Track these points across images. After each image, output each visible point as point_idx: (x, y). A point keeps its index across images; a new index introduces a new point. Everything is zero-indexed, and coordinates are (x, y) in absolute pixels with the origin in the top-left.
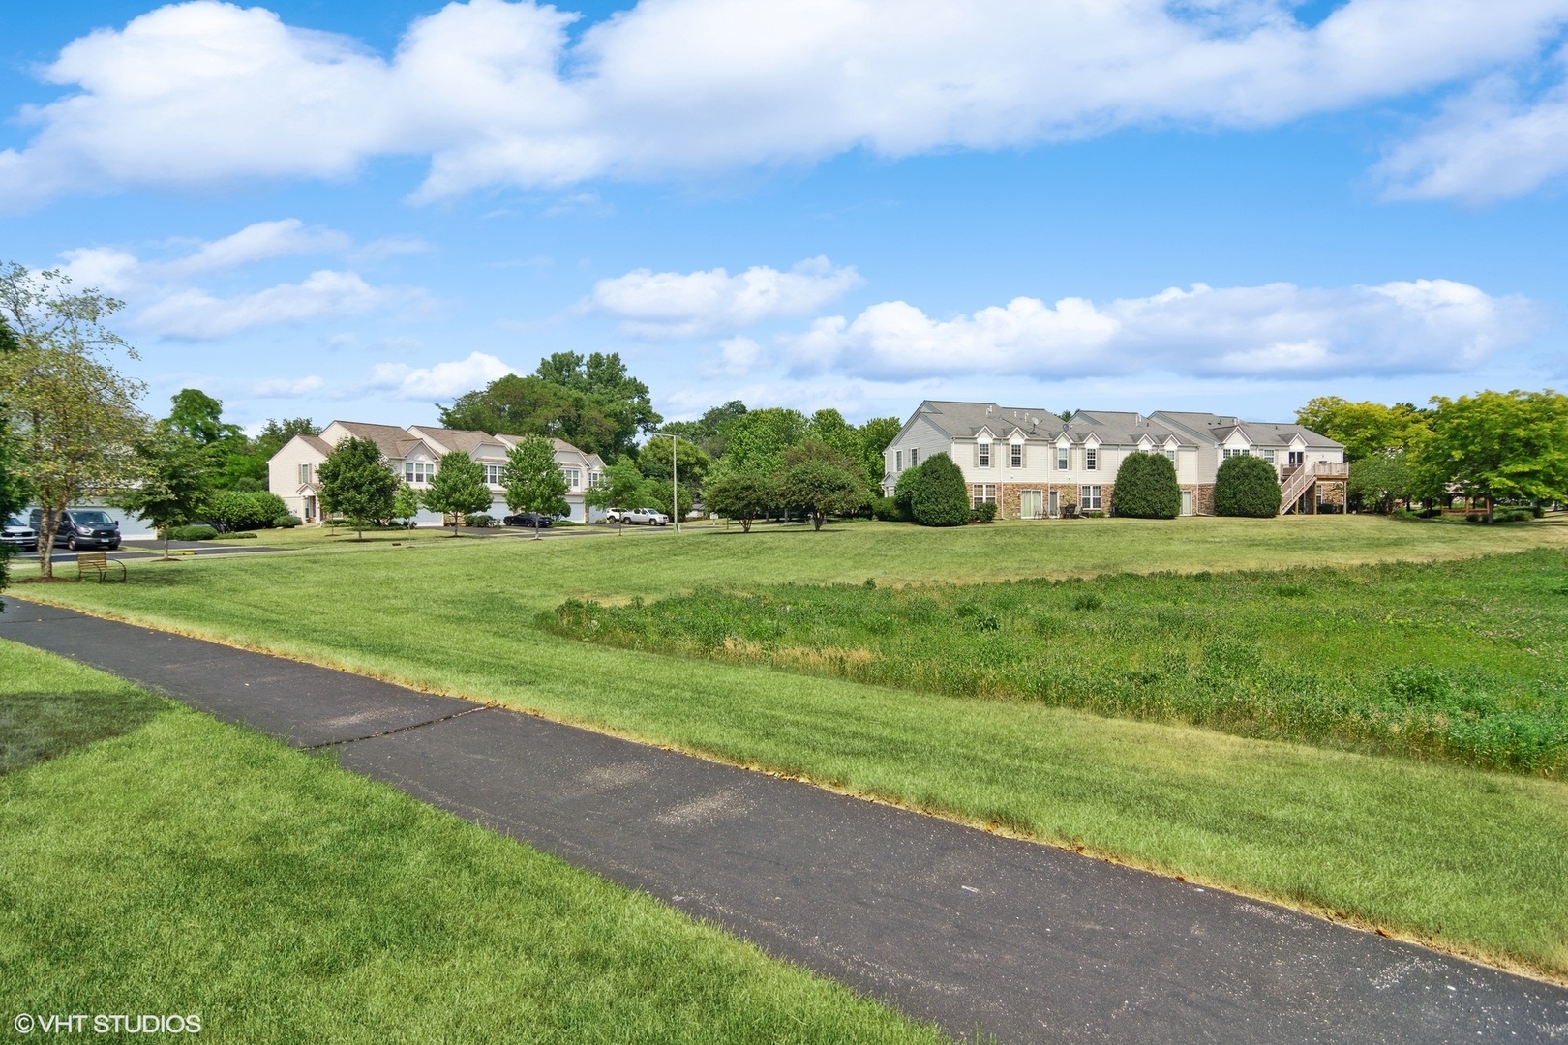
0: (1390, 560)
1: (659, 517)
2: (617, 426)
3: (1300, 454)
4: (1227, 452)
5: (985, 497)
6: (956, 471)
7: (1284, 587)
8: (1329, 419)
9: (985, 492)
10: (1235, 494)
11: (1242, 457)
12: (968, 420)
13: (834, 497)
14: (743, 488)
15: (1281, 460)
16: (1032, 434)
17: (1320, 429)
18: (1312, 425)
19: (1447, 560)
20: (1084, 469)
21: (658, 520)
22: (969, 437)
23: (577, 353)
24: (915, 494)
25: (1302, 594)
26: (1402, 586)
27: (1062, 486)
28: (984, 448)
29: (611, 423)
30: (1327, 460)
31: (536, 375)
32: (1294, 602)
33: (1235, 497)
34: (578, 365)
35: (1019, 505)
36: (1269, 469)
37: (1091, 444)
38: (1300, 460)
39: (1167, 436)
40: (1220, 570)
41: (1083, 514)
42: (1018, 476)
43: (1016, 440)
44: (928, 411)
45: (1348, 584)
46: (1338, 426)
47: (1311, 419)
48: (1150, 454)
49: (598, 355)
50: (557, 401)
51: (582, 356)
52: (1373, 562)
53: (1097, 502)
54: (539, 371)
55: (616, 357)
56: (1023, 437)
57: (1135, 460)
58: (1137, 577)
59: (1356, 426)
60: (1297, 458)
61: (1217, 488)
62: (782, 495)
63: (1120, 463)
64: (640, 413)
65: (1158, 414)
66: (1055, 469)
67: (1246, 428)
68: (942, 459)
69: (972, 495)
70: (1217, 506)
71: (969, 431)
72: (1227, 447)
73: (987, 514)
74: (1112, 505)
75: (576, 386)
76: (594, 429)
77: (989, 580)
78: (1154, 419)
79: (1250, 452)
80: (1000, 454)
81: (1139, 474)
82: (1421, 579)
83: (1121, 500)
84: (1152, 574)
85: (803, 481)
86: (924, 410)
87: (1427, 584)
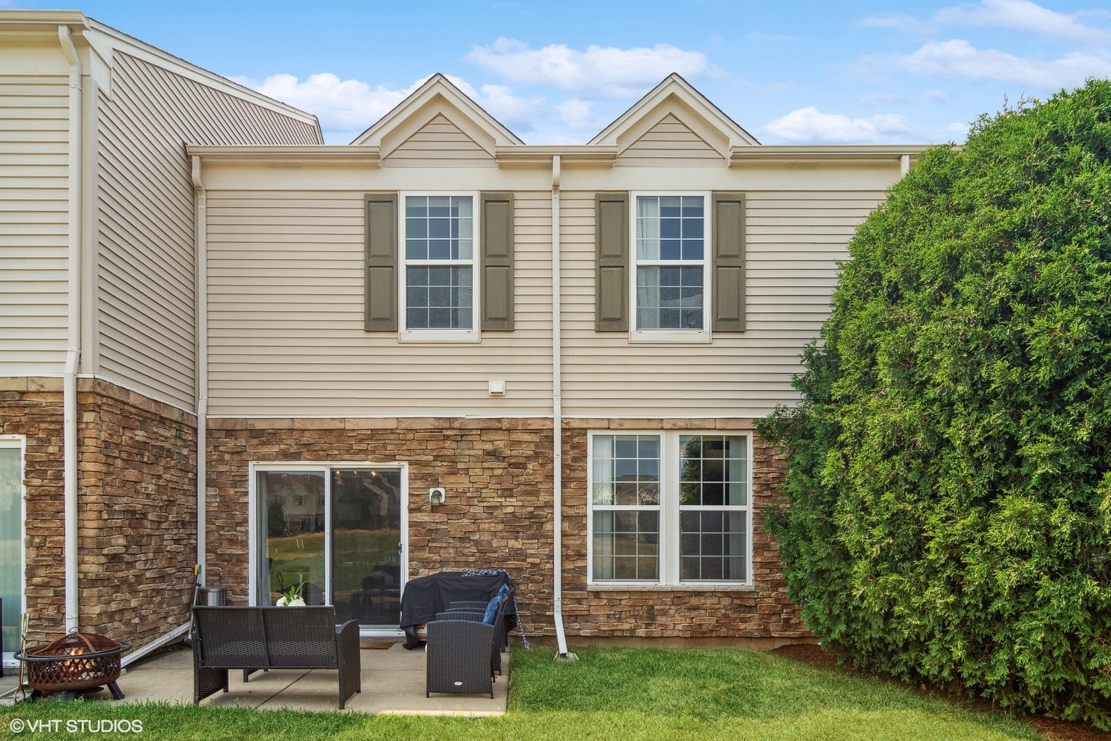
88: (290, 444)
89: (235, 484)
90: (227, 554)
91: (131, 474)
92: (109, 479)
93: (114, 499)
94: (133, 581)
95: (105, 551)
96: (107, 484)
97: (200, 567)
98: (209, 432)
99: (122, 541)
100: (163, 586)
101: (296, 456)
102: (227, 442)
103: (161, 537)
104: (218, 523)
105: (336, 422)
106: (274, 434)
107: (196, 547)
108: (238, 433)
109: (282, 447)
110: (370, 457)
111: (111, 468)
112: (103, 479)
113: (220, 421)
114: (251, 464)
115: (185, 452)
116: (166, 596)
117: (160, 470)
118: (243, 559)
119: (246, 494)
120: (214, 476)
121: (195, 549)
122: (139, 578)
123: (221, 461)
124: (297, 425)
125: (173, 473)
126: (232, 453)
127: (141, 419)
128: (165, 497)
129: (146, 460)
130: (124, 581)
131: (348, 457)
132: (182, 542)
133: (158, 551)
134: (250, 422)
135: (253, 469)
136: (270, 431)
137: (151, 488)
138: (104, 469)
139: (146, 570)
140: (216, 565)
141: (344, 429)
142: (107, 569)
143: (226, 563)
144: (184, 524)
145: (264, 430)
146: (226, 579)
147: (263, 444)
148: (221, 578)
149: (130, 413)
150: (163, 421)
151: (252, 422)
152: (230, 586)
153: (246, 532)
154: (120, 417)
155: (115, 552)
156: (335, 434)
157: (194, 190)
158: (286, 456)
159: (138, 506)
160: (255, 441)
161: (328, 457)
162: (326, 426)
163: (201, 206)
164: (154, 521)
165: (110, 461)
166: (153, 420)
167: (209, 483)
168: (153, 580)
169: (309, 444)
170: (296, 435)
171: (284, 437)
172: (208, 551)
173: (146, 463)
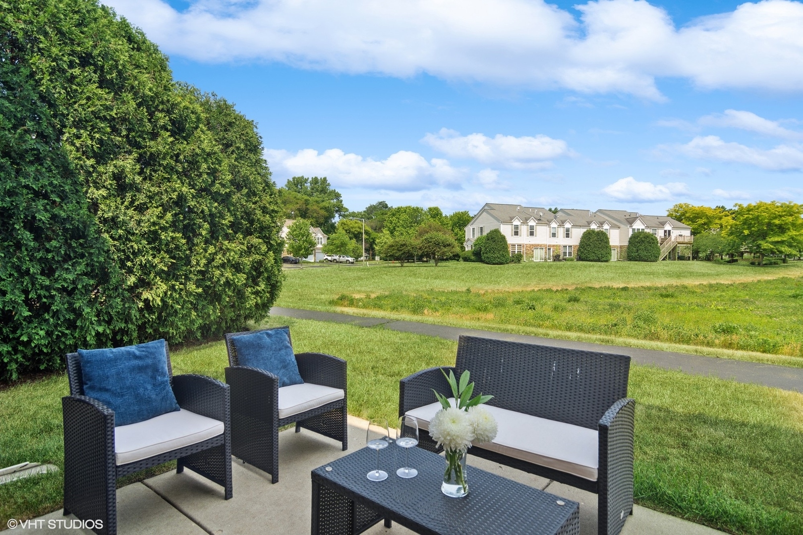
0: (713, 282)
1: (351, 259)
2: (326, 214)
3: (669, 231)
4: (634, 230)
5: (516, 251)
6: (503, 238)
7: (664, 294)
8: (683, 214)
9: (516, 248)
10: (638, 250)
11: (641, 232)
12: (508, 213)
13: (446, 250)
14: (401, 245)
15: (660, 234)
16: (539, 220)
17: (679, 219)
18: (676, 217)
19: (740, 282)
20: (564, 237)
21: (350, 261)
22: (509, 221)
23: (305, 177)
24: (483, 249)
25: (672, 297)
26: (719, 293)
27: (553, 246)
28: (516, 227)
29: (323, 212)
30: (682, 234)
31: (285, 187)
32: (668, 300)
33: (637, 252)
34: (306, 183)
35: (533, 255)
36: (654, 238)
37: (568, 225)
38: (669, 234)
39: (604, 222)
40: (633, 286)
41: (564, 259)
42: (532, 241)
43: (532, 223)
44: (488, 208)
45: (693, 293)
46: (688, 217)
47: (674, 214)
48: (596, 230)
49: (316, 178)
50: (296, 201)
51: (308, 179)
52: (705, 283)
53: (570, 254)
54: (286, 186)
55: (325, 179)
56: (535, 221)
57: (589, 233)
58: (594, 289)
59: (698, 218)
60: (668, 233)
61: (629, 247)
62: (420, 248)
63: (582, 235)
64: (337, 207)
65: (600, 211)
66: (550, 237)
67: (643, 218)
68: (497, 231)
69: (510, 249)
70: (629, 256)
71: (509, 219)
72: (633, 227)
73: (518, 258)
74: (578, 255)
75: (305, 193)
76: (315, 215)
77: (524, 289)
78: (598, 213)
79: (645, 230)
80: (524, 230)
81: (591, 240)
82: (727, 291)
83: (582, 252)
84: (601, 287)
85: (431, 242)
86: (486, 208)
87: (730, 293)
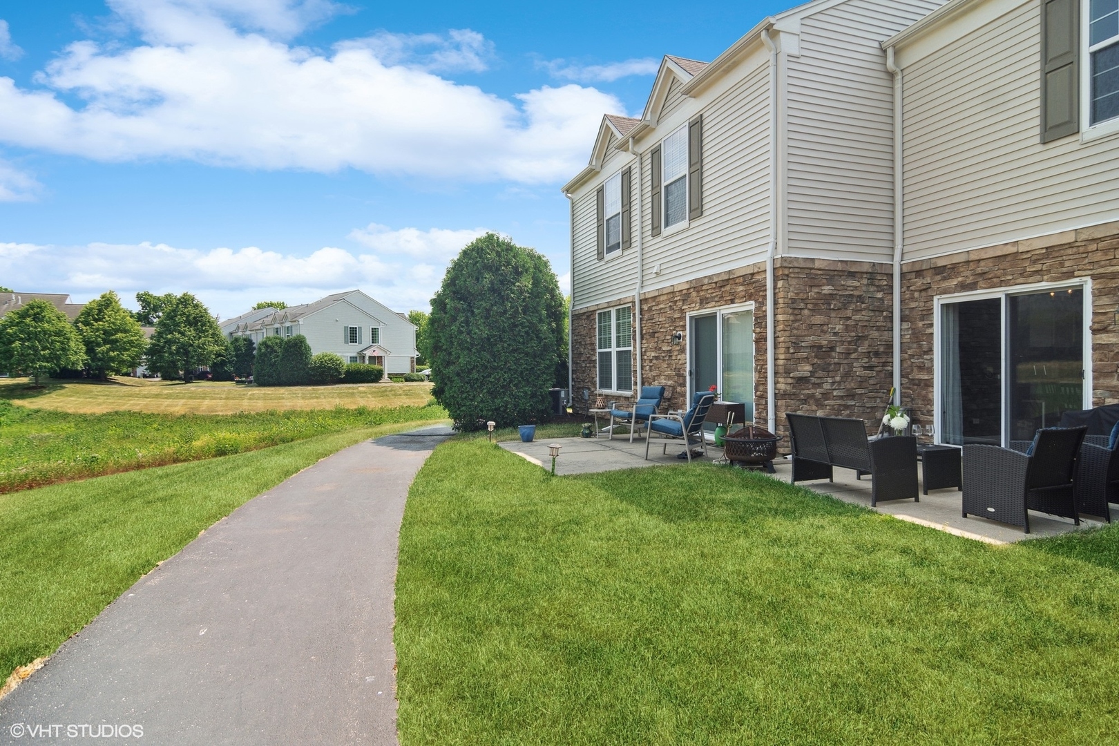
88: (966, 275)
89: (923, 318)
90: (917, 379)
91: (818, 319)
92: (796, 325)
93: (801, 338)
94: (820, 396)
95: (791, 375)
96: (794, 328)
97: (895, 389)
98: (902, 275)
99: (809, 368)
100: (852, 403)
101: (973, 286)
102: (916, 282)
103: (851, 366)
104: (910, 352)
105: (1008, 246)
106: (953, 268)
107: (892, 373)
108: (925, 273)
109: (960, 279)
110: (1045, 277)
111: (799, 317)
112: (790, 326)
113: (911, 264)
114: (935, 298)
115: (880, 295)
116: (856, 411)
117: (849, 313)
118: (929, 384)
119: (931, 325)
120: (907, 313)
121: (891, 374)
122: (826, 395)
123: (912, 299)
124: (973, 257)
125: (864, 314)
126: (921, 291)
127: (828, 277)
128: (854, 334)
129: (832, 307)
130: (812, 396)
131: (1021, 280)
132: (875, 369)
133: (846, 376)
134: (933, 261)
135: (937, 302)
136: (949, 266)
137: (839, 328)
138: (792, 318)
139: (834, 390)
140: (909, 388)
141: (1017, 252)
142: (793, 388)
143: (915, 387)
144: (877, 354)
145: (946, 266)
146: (916, 401)
147: (944, 279)
148: (913, 399)
149: (817, 275)
150: (852, 275)
151: (934, 260)
152: (918, 407)
153: (932, 360)
154: (806, 279)
155: (799, 376)
156: (1009, 259)
157: (892, 75)
158: (964, 287)
159: (824, 342)
160: (938, 277)
161: (1002, 283)
162: (999, 253)
163: (898, 85)
164: (843, 353)
165: (796, 312)
166: (841, 276)
167: (903, 319)
168: (841, 397)
169: (984, 273)
170: (972, 266)
171: (961, 270)
172: (902, 376)
173: (833, 309)
